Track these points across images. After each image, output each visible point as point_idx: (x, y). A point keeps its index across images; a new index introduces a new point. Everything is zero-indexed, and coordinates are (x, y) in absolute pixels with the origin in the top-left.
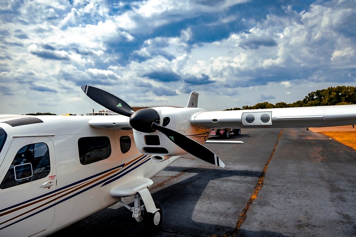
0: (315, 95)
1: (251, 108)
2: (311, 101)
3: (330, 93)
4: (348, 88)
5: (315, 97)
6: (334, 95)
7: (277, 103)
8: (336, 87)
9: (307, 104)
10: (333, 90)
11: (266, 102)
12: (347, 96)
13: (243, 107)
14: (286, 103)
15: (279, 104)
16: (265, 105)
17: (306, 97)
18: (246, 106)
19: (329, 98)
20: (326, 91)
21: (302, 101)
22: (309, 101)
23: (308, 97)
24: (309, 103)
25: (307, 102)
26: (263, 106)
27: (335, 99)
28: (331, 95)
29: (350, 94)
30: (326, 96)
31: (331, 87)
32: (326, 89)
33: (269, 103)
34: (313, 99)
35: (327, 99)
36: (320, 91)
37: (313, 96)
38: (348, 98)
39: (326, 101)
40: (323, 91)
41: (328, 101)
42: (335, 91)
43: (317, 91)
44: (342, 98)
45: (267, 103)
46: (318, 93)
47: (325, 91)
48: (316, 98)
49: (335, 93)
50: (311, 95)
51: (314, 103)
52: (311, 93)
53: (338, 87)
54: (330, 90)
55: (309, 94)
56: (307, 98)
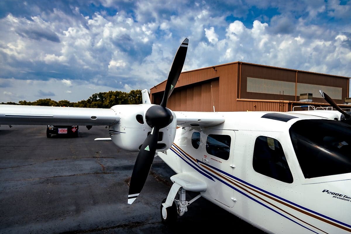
0: (98, 96)
1: (30, 104)
2: (95, 102)
3: (110, 96)
4: (123, 93)
5: (98, 98)
6: (114, 98)
7: (60, 101)
8: (115, 92)
9: (91, 104)
10: (113, 94)
11: (48, 98)
12: (123, 100)
13: (20, 102)
14: (69, 102)
15: (62, 101)
16: (48, 102)
17: (90, 97)
18: (23, 101)
19: (109, 100)
20: (108, 94)
21: (86, 100)
22: (93, 102)
23: (92, 97)
24: (93, 103)
25: (91, 102)
26: (46, 102)
27: (114, 102)
28: (111, 98)
29: (126, 98)
30: (107, 98)
31: (112, 91)
32: (108, 92)
33: (52, 100)
34: (96, 100)
35: (108, 101)
36: (102, 93)
37: (96, 97)
38: (123, 101)
39: (107, 103)
40: (105, 93)
41: (109, 103)
42: (114, 95)
43: (100, 93)
44: (119, 101)
45: (50, 99)
46: (101, 95)
47: (106, 94)
48: (99, 100)
49: (114, 97)
50: (95, 96)
51: (97, 104)
52: (95, 94)
53: (117, 92)
54: (110, 93)
55: (93, 95)
56: (91, 99)
